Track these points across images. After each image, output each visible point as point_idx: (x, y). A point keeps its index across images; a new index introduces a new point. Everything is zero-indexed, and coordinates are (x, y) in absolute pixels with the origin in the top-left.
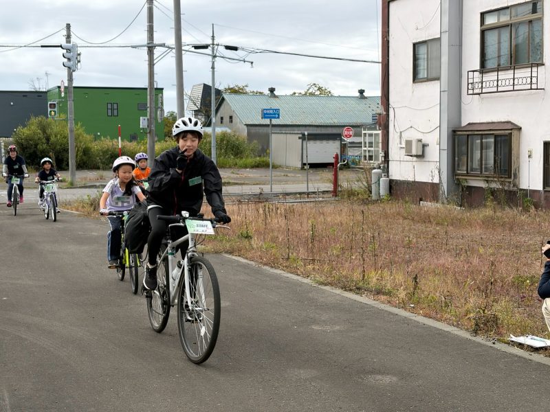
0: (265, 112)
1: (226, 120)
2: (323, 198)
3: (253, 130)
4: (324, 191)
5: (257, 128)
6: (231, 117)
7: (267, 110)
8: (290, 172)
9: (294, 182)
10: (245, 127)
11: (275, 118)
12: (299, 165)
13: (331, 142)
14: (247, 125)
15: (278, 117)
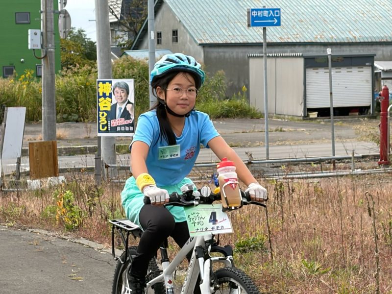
0: (254, 14)
1: (167, 37)
2: (362, 169)
3: (215, 53)
4: (363, 157)
5: (221, 50)
6: (175, 33)
7: (257, 10)
8: (287, 124)
9: (296, 141)
10: (201, 50)
11: (272, 24)
12: (301, 113)
13: (355, 71)
14: (203, 45)
15: (279, 24)
